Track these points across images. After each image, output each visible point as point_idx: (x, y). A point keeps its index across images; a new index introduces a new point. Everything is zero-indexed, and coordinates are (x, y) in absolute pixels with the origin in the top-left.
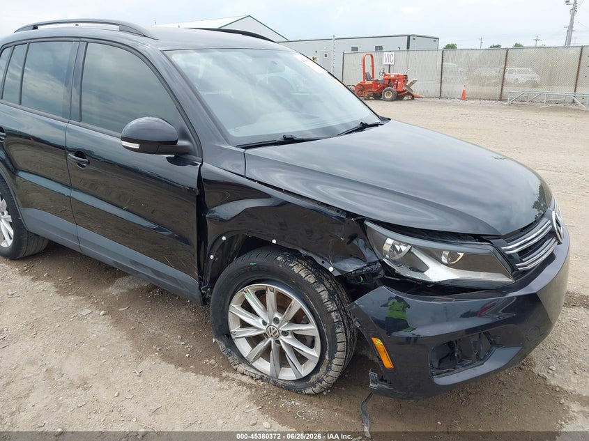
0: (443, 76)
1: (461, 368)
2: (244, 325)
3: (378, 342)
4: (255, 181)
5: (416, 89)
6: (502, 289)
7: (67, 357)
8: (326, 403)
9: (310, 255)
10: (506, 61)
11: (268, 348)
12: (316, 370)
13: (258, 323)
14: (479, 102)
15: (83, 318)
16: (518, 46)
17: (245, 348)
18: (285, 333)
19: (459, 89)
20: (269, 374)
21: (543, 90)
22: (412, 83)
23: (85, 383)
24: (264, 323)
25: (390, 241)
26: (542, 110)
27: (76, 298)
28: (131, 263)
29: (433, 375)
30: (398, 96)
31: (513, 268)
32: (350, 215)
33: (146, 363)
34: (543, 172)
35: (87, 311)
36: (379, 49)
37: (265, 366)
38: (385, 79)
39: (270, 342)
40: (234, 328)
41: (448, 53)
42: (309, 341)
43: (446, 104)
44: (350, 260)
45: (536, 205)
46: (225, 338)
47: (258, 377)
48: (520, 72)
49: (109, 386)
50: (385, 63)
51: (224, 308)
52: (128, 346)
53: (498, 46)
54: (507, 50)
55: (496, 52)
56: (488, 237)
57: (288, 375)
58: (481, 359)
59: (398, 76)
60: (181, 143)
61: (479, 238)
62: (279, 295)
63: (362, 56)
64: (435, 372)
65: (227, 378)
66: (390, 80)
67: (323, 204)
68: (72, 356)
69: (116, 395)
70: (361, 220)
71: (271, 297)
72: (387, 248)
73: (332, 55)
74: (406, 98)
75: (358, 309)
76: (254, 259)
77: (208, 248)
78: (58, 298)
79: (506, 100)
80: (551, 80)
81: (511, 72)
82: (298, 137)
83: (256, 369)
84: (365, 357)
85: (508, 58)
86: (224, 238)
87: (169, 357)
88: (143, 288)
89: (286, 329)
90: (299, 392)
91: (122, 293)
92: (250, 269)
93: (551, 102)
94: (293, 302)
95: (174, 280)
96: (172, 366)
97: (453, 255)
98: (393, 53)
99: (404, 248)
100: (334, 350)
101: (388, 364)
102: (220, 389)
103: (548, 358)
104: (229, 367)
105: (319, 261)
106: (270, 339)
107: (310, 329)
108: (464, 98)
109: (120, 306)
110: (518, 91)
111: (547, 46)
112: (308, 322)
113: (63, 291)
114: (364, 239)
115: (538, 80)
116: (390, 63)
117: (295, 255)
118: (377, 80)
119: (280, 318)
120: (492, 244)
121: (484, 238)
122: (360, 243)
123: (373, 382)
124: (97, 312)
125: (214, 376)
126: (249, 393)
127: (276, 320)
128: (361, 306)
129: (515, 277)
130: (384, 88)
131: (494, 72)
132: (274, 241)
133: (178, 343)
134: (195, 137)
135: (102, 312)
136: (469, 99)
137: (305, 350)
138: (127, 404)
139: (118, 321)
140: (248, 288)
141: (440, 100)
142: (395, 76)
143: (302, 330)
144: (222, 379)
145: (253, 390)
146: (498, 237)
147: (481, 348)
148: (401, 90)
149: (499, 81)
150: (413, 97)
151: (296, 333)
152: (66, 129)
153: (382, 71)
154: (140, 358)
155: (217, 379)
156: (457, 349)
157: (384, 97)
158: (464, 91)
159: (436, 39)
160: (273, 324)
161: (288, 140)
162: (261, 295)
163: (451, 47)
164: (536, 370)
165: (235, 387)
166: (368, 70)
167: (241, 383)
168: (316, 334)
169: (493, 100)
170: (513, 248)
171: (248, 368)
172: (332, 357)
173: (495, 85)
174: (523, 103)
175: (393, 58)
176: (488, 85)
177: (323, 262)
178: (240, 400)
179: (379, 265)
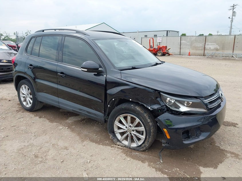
0: (181, 46)
1: (192, 139)
2: (119, 128)
3: (165, 130)
4: (124, 80)
5: (170, 52)
6: (204, 114)
7: (58, 141)
8: (147, 153)
9: (142, 104)
10: (205, 41)
11: (127, 136)
12: (144, 143)
13: (124, 127)
14: (195, 56)
15: (60, 130)
16: (210, 35)
17: (119, 136)
18: (133, 131)
19: (187, 51)
20: (127, 145)
21: (220, 52)
22: (169, 49)
23: (66, 148)
24: (126, 127)
25: (168, 99)
26: (220, 59)
27: (56, 123)
28: (79, 109)
29: (183, 141)
30: (163, 54)
31: (207, 107)
32: (156, 90)
33: (85, 143)
34: (220, 82)
35: (61, 127)
36: (156, 36)
37: (126, 143)
38: (158, 48)
39: (128, 134)
40: (116, 129)
41: (183, 37)
42: (141, 133)
43: (182, 57)
44: (156, 105)
45: (215, 90)
46: (112, 133)
47: (124, 146)
48: (211, 45)
49: (74, 149)
50: (158, 41)
51: (112, 123)
52: (77, 138)
53: (203, 35)
54: (206, 36)
55: (202, 37)
56: (199, 98)
57: (134, 145)
58: (198, 136)
59: (163, 46)
60: (100, 69)
61: (196, 97)
62: (132, 118)
63: (149, 39)
64: (183, 139)
65: (113, 147)
66: (160, 48)
67: (147, 87)
68: (60, 140)
69: (78, 151)
70: (159, 92)
71: (129, 118)
72: (167, 101)
73: (137, 39)
74: (166, 55)
75: (159, 120)
76: (124, 106)
77: (108, 103)
78: (50, 123)
79: (206, 56)
80: (223, 48)
81: (208, 45)
82: (137, 67)
83: (123, 144)
84: (159, 141)
85: (206, 39)
86: (113, 99)
87: (93, 141)
88: (79, 120)
89: (134, 129)
90: (138, 150)
91: (72, 122)
92: (122, 109)
93: (223, 56)
94: (136, 120)
95: (95, 114)
96: (94, 143)
97: (188, 103)
98: (161, 38)
99: (173, 101)
100: (150, 135)
101: (168, 137)
102: (112, 150)
103: (220, 141)
104: (114, 143)
105: (145, 106)
106: (128, 133)
107: (142, 129)
108: (189, 55)
109: (72, 126)
110: (211, 52)
111: (222, 35)
112: (141, 126)
113: (51, 121)
114: (160, 98)
115: (219, 48)
116: (160, 41)
117: (137, 104)
118: (155, 48)
119: (132, 125)
120: (200, 99)
121: (198, 98)
122: (158, 99)
123: (163, 144)
124: (65, 128)
125: (109, 146)
126: (121, 151)
127: (130, 126)
128: (160, 119)
129: (208, 110)
130: (158, 51)
131: (201, 45)
132: (131, 100)
133: (95, 136)
134: (104, 67)
135: (67, 128)
136: (192, 55)
137: (140, 136)
138: (81, 154)
139: (73, 130)
140: (121, 116)
141: (180, 56)
142: (162, 46)
143: (139, 129)
144: (112, 147)
145: (123, 150)
146: (202, 97)
147: (198, 133)
148: (164, 52)
149: (203, 48)
150: (169, 55)
151: (137, 130)
152: (57, 65)
153: (157, 45)
154: (83, 141)
155: (110, 147)
156: (190, 133)
157: (158, 55)
158: (189, 52)
159: (178, 32)
160: (129, 127)
161: (134, 68)
162: (125, 118)
163: (184, 35)
164: (216, 145)
165: (116, 149)
166: (152, 44)
167: (118, 148)
168: (144, 130)
169: (201, 56)
170: (207, 101)
171: (120, 143)
172: (149, 138)
173: (202, 50)
174: (212, 57)
175: (161, 39)
176: (199, 50)
177: (147, 106)
178: (119, 152)
179: (165, 106)
